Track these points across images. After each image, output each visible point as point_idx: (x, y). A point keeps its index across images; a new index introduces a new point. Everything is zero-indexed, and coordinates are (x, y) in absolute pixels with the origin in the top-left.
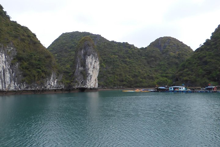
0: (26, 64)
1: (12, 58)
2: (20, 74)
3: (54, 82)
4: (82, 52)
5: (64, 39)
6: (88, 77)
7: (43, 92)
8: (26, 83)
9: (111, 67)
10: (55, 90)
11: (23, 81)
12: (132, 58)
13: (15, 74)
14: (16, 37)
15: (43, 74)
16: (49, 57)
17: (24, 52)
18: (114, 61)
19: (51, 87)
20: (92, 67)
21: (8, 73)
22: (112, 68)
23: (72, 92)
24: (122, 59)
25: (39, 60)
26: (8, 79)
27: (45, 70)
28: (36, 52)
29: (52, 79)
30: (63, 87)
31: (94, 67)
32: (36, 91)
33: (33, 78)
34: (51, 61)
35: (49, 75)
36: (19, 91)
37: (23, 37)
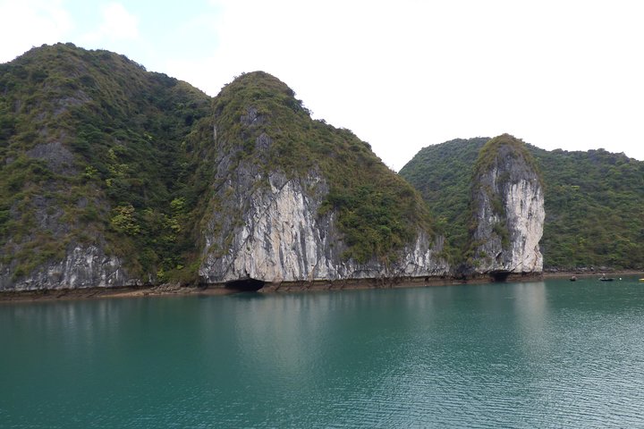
0: (351, 215)
1: (319, 203)
2: (340, 240)
3: (424, 258)
4: (494, 176)
5: (427, 160)
6: (514, 240)
7: (397, 284)
8: (355, 262)
9: (564, 215)
10: (427, 278)
11: (346, 256)
12: (624, 186)
13: (327, 240)
14: (326, 153)
15: (395, 238)
16: (408, 193)
17: (346, 186)
18: (570, 200)
19: (415, 271)
20: (526, 213)
21: (312, 238)
22: (566, 218)
23: (471, 282)
24: (593, 194)
25: (382, 204)
26: (312, 253)
27: (401, 227)
28: (375, 185)
29: (418, 249)
30: (447, 271)
31: (530, 215)
32: (380, 280)
33: (370, 248)
34: (413, 204)
35: (411, 240)
36: (338, 280)
37: (341, 152)
